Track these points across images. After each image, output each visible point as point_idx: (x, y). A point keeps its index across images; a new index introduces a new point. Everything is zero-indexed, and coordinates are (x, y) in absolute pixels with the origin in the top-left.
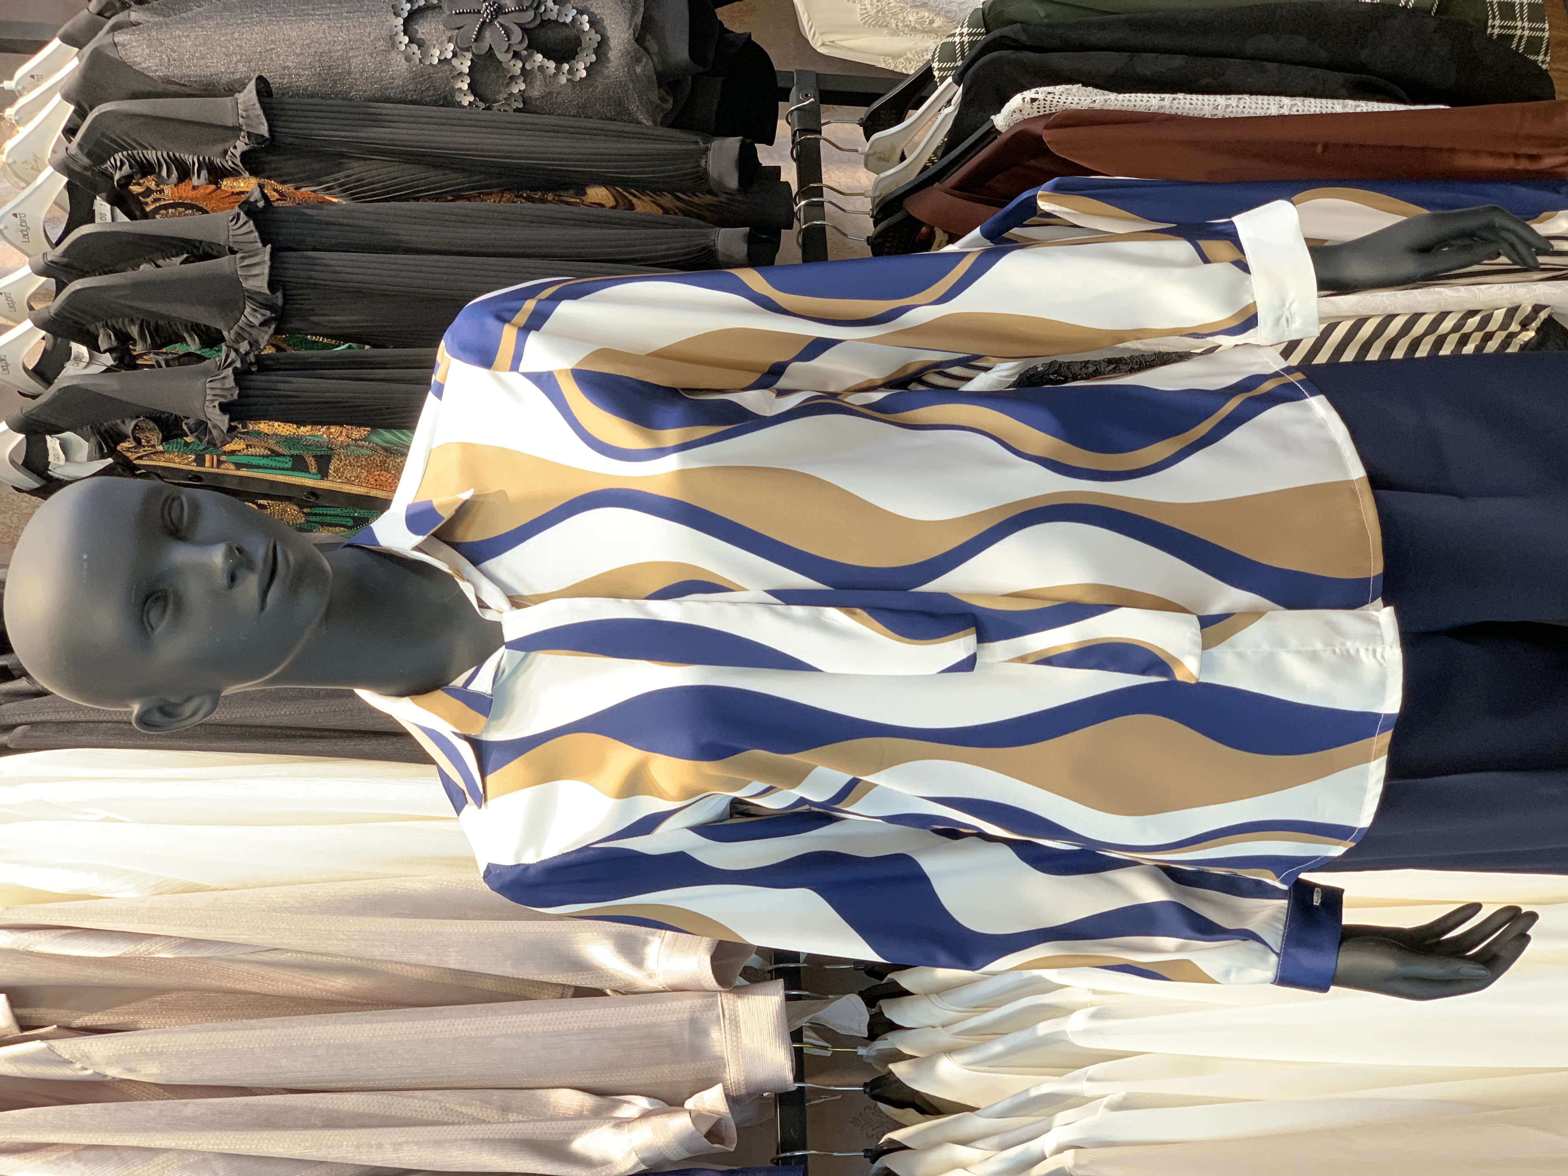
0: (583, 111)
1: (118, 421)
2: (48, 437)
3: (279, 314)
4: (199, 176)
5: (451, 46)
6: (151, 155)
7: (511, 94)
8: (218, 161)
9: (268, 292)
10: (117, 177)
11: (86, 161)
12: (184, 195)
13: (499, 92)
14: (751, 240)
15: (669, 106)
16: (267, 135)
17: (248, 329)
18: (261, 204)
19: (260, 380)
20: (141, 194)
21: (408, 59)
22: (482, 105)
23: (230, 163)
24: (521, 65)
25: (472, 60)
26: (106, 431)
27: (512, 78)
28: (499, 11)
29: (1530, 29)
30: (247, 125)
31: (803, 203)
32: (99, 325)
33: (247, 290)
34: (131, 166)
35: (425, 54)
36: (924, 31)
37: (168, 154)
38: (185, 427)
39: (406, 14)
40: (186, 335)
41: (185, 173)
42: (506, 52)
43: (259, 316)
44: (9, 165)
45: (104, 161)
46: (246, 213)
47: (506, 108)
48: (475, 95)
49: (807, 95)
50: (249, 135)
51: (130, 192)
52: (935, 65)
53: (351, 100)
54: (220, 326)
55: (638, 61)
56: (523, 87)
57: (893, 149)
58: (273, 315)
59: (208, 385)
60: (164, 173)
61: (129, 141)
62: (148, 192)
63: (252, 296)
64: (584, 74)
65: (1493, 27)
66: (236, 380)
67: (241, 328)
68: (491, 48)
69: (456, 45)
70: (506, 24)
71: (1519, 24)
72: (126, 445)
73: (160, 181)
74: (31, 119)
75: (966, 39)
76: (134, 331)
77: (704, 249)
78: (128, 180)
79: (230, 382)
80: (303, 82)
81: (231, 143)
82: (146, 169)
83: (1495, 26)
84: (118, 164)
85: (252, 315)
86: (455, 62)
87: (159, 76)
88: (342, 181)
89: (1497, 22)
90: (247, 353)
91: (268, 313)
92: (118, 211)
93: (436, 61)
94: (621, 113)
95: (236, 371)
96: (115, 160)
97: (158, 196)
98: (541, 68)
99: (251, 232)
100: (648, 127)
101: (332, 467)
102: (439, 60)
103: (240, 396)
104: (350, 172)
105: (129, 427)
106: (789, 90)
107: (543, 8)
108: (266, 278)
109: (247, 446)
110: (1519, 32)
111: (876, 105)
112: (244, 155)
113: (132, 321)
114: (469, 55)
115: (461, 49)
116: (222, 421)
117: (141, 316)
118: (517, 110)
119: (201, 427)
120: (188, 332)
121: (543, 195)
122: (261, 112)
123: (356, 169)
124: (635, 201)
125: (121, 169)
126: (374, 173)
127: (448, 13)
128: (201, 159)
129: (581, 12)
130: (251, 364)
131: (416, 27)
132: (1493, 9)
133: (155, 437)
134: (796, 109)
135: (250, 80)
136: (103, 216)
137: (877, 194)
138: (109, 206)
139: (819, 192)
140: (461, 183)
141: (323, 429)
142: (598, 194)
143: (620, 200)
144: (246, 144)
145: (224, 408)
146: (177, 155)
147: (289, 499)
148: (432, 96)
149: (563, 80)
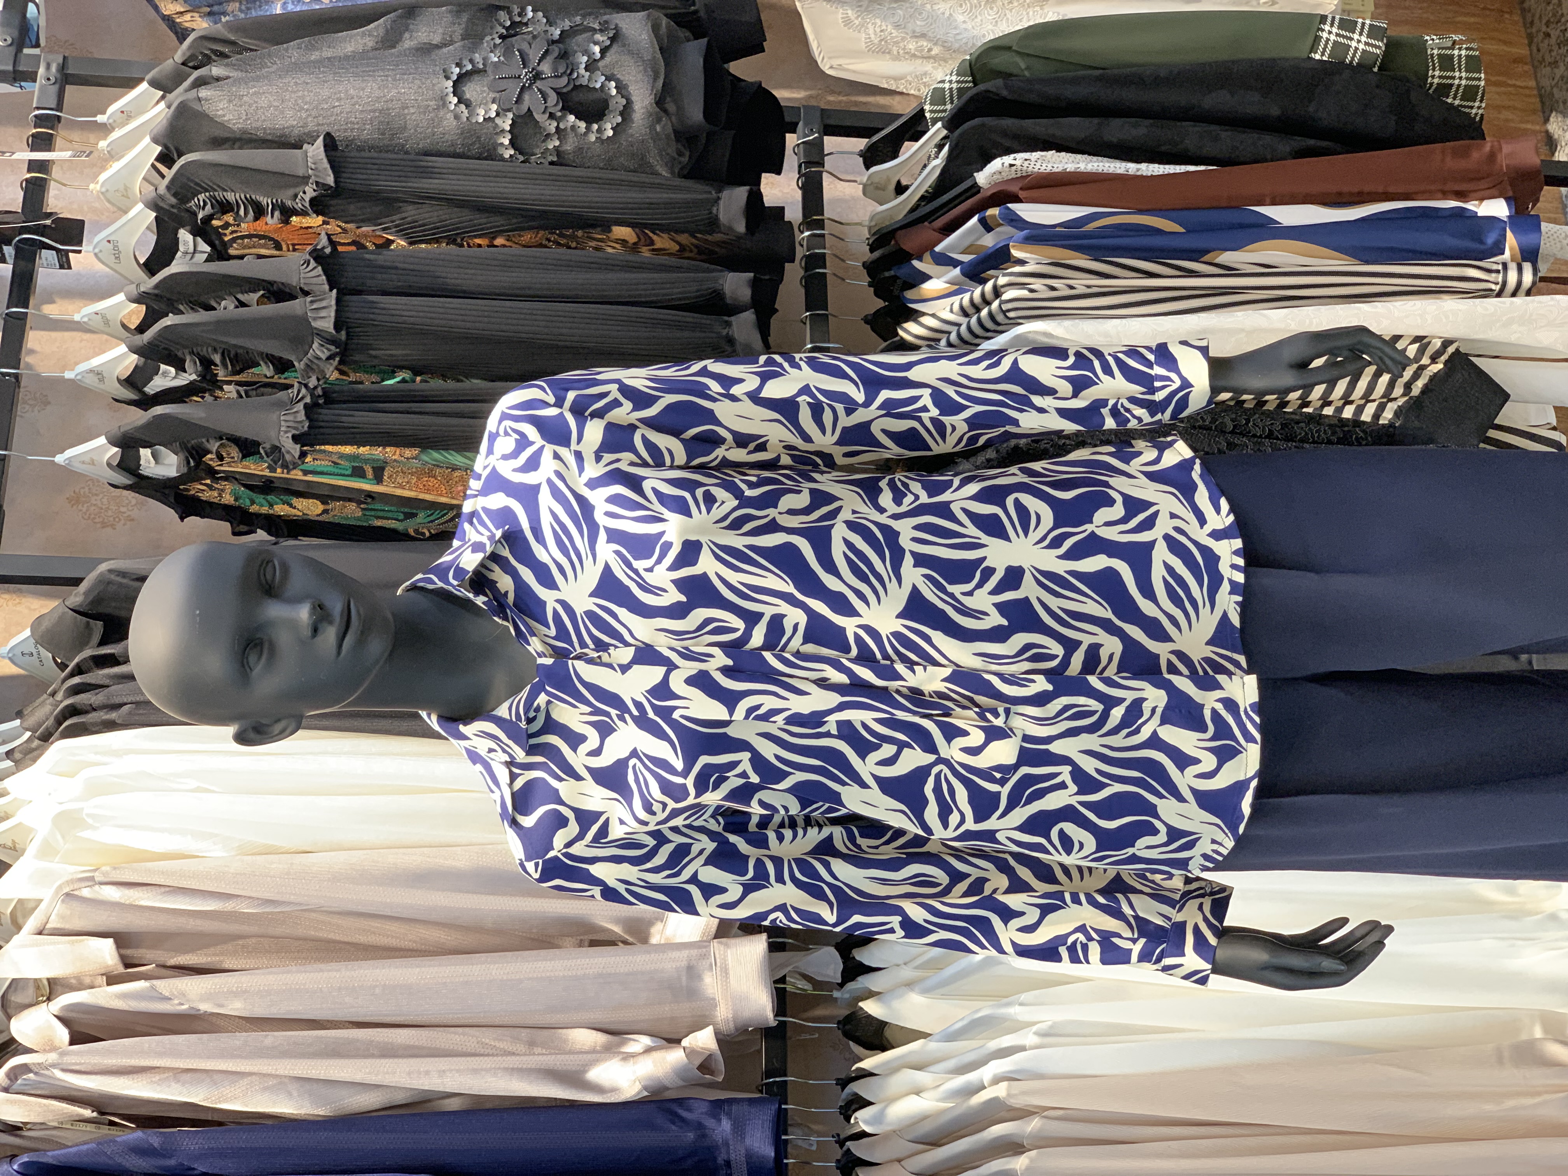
0: (609, 165)
1: (204, 440)
2: (141, 449)
3: (343, 346)
4: (272, 216)
5: (494, 107)
6: (230, 197)
7: (547, 149)
8: (289, 203)
9: (334, 332)
10: (200, 216)
11: (173, 201)
12: (259, 228)
13: (538, 147)
14: (755, 284)
15: (685, 159)
16: (333, 184)
17: (316, 361)
18: (328, 250)
19: (326, 414)
20: (221, 227)
21: (457, 117)
22: (521, 158)
23: (300, 205)
24: (555, 124)
25: (512, 119)
26: (193, 447)
27: (548, 136)
28: (537, 76)
29: (1467, 79)
30: (315, 176)
31: (807, 234)
32: (186, 351)
33: (316, 328)
34: (212, 206)
35: (472, 113)
36: (923, 57)
37: (246, 198)
38: (262, 451)
39: (455, 77)
40: (261, 363)
41: (259, 212)
42: (544, 112)
43: (325, 351)
44: (102, 193)
45: (189, 201)
46: (315, 259)
47: (542, 160)
48: (515, 149)
49: (812, 130)
50: (317, 183)
51: (212, 226)
52: (927, 107)
53: (407, 153)
54: (292, 358)
55: (659, 120)
56: (557, 143)
57: (889, 180)
58: (338, 350)
59: (282, 418)
60: (242, 212)
61: (211, 184)
62: (227, 225)
63: (320, 333)
64: (610, 133)
65: (1433, 77)
66: (307, 415)
67: (309, 359)
68: (529, 109)
69: (499, 106)
70: (543, 89)
71: (1457, 74)
72: (209, 456)
73: (238, 220)
74: (122, 156)
75: (955, 86)
76: (217, 358)
77: (715, 291)
78: (210, 217)
79: (302, 416)
80: (365, 135)
81: (300, 189)
82: (225, 207)
83: (1435, 76)
84: (202, 204)
85: (318, 350)
86: (498, 121)
87: (238, 128)
88: (397, 222)
89: (1437, 73)
90: (315, 388)
91: (333, 348)
92: (199, 239)
93: (481, 120)
94: (643, 166)
95: (306, 406)
96: (199, 200)
97: (236, 228)
98: (573, 128)
99: (319, 276)
100: (667, 179)
101: (386, 474)
102: (484, 119)
103: (309, 427)
104: (404, 215)
105: (214, 446)
106: (797, 124)
107: (575, 75)
108: (333, 320)
109: (314, 459)
110: (1457, 82)
111: (876, 138)
112: (312, 201)
113: (215, 350)
114: (510, 115)
115: (503, 110)
116: (296, 449)
117: (223, 346)
118: (552, 163)
119: (276, 450)
120: (263, 359)
121: (574, 232)
122: (328, 166)
123: (410, 212)
124: (655, 237)
125: (204, 209)
126: (427, 215)
127: (492, 77)
128: (274, 201)
129: (609, 79)
130: (319, 396)
131: (464, 89)
132: (1433, 61)
133: (235, 452)
134: (803, 143)
135: (319, 137)
136: (186, 243)
137: (873, 223)
138: (191, 237)
139: (820, 224)
140: (503, 225)
141: (381, 449)
142: (621, 232)
143: (642, 237)
144: (314, 190)
145: (296, 439)
146: (253, 197)
147: (350, 500)
148: (478, 148)
149: (592, 138)
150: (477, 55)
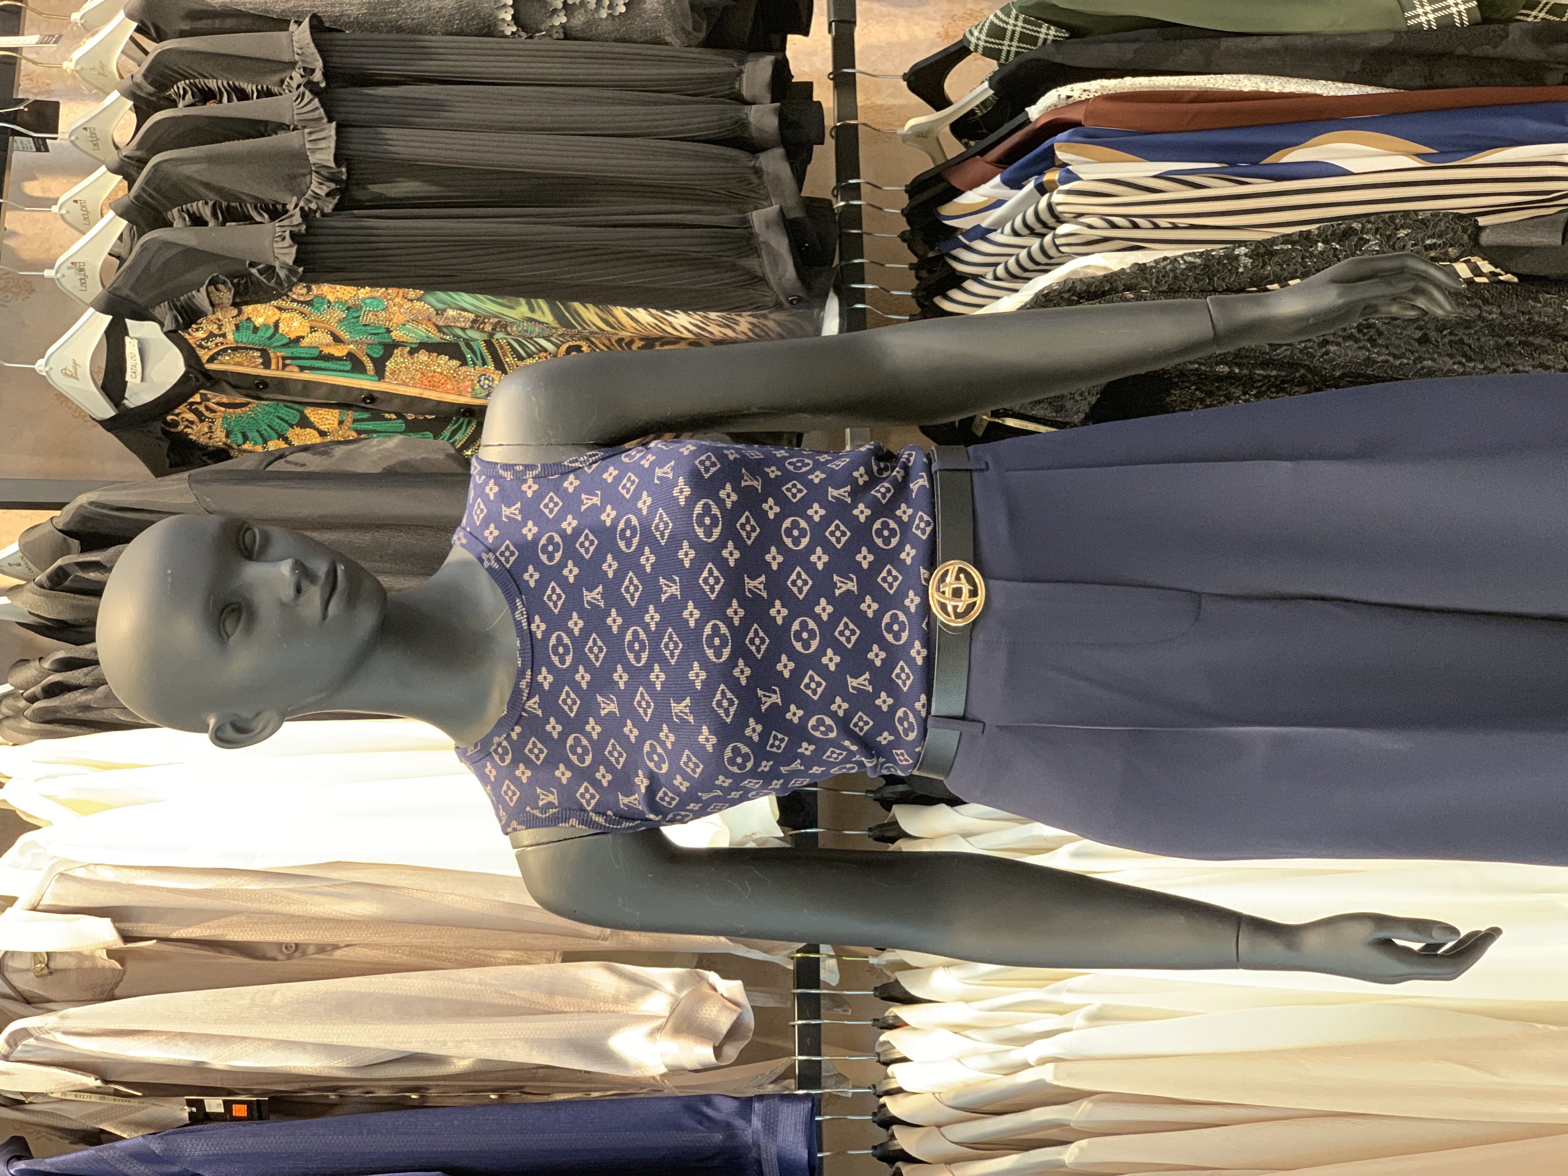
0: (621, 39)
6: (212, 84)
7: (553, 26)
8: (275, 89)
11: (151, 89)
13: (541, 24)
15: (702, 30)
22: (525, 35)
27: (555, 11)
30: (302, 61)
44: (77, 71)
45: (168, 88)
47: (548, 38)
48: (518, 25)
50: (304, 68)
56: (564, 20)
60: (225, 100)
61: (190, 72)
64: (623, 9)
74: (97, 32)
81: (287, 75)
82: (207, 95)
84: (182, 92)
87: (217, 3)
96: (178, 88)
98: (582, 3)
100: (682, 50)
118: (558, 39)
122: (315, 50)
128: (259, 87)
135: (304, 18)
146: (237, 84)
148: (478, 24)
149: (604, 14)
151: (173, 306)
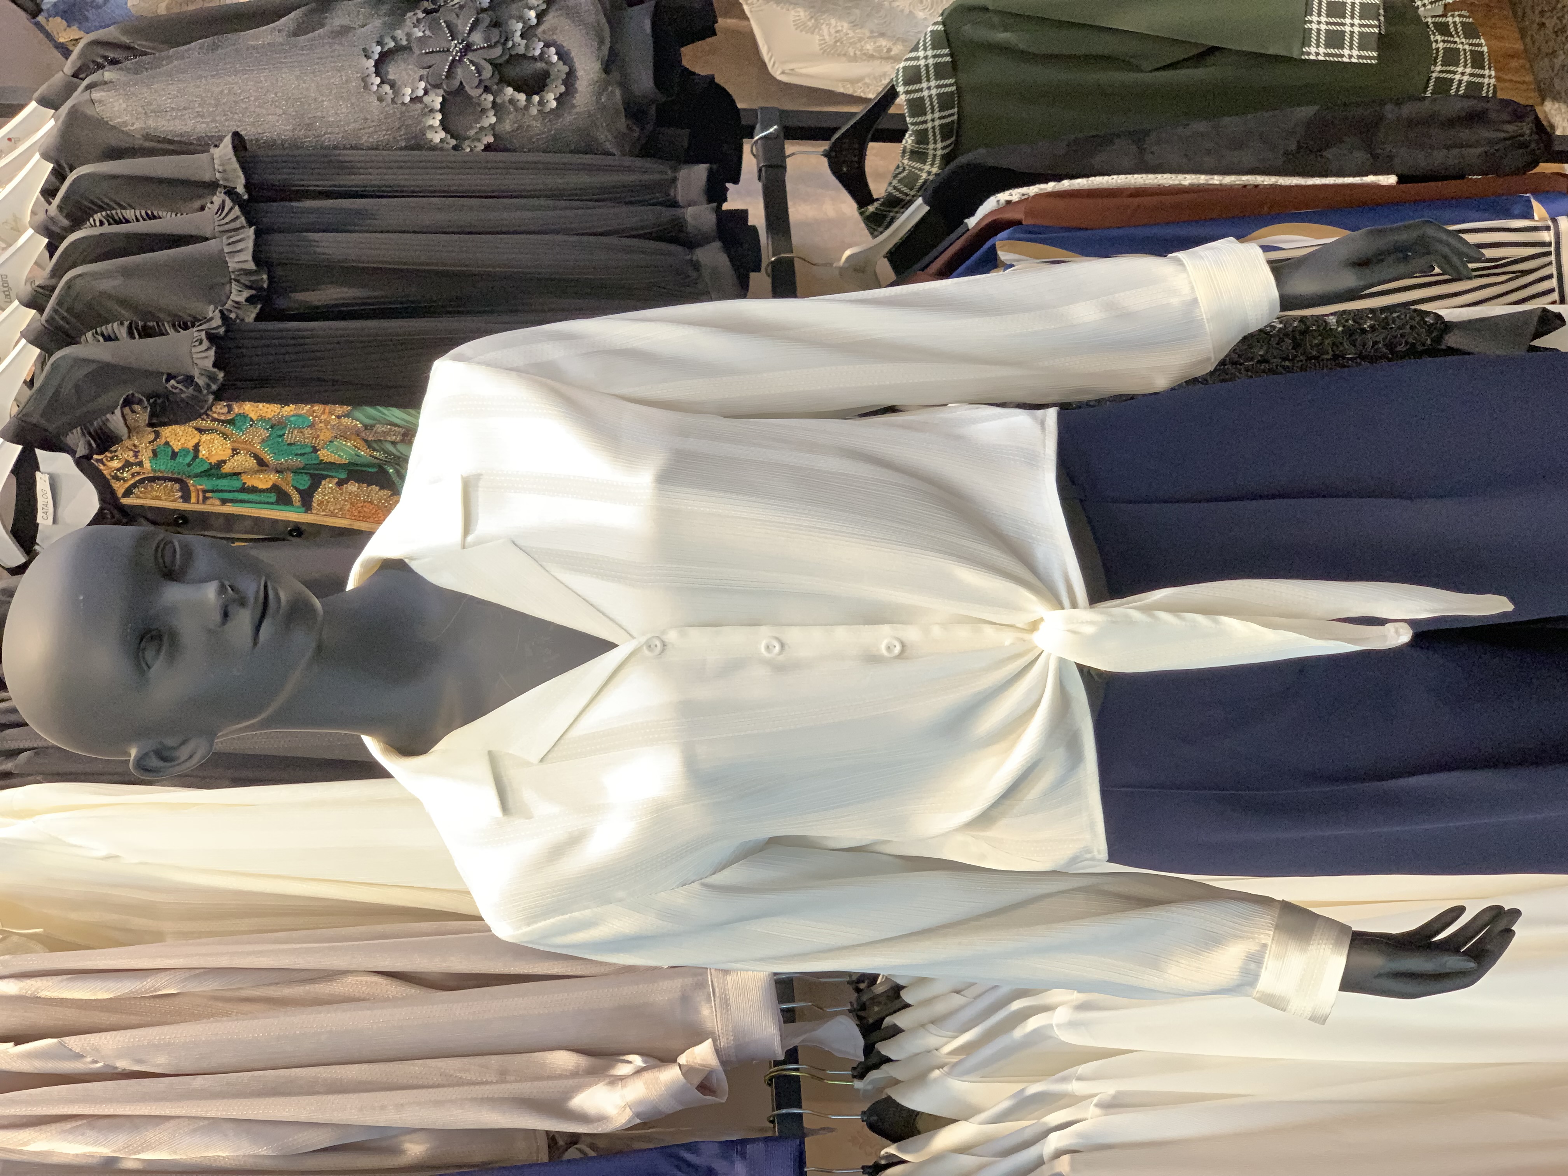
0: (553, 145)
5: (422, 84)
7: (482, 128)
9: (253, 272)
13: (470, 127)
21: (380, 99)
22: (453, 143)
24: (492, 98)
25: (443, 96)
27: (484, 112)
28: (468, 48)
29: (1471, 75)
30: (224, 180)
35: (397, 93)
36: (882, 58)
39: (376, 57)
42: (478, 86)
47: (477, 144)
48: (447, 131)
56: (493, 120)
61: (108, 202)
64: (554, 104)
68: (462, 84)
69: (427, 82)
70: (476, 61)
71: (1461, 69)
75: (931, 61)
86: (427, 99)
87: (136, 131)
93: (408, 100)
94: (591, 145)
98: (512, 101)
100: (618, 158)
102: (411, 98)
107: (511, 44)
110: (1459, 77)
111: (838, 134)
114: (441, 92)
115: (432, 87)
122: (237, 166)
127: (417, 53)
129: (548, 45)
131: (387, 68)
135: (226, 136)
148: (404, 136)
149: (534, 111)
150: (399, 32)
151: (86, 432)
